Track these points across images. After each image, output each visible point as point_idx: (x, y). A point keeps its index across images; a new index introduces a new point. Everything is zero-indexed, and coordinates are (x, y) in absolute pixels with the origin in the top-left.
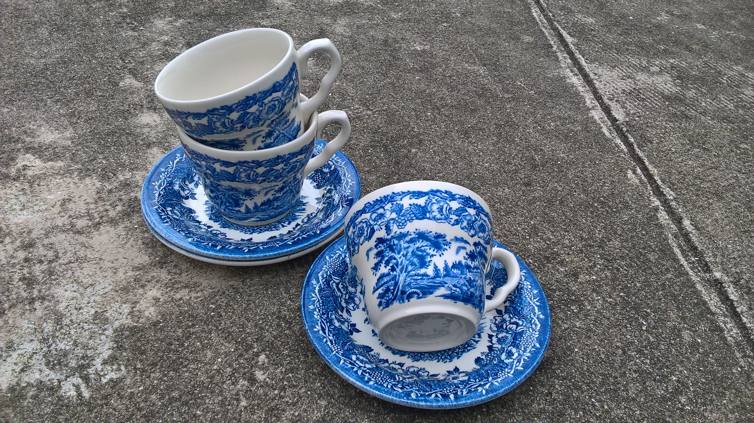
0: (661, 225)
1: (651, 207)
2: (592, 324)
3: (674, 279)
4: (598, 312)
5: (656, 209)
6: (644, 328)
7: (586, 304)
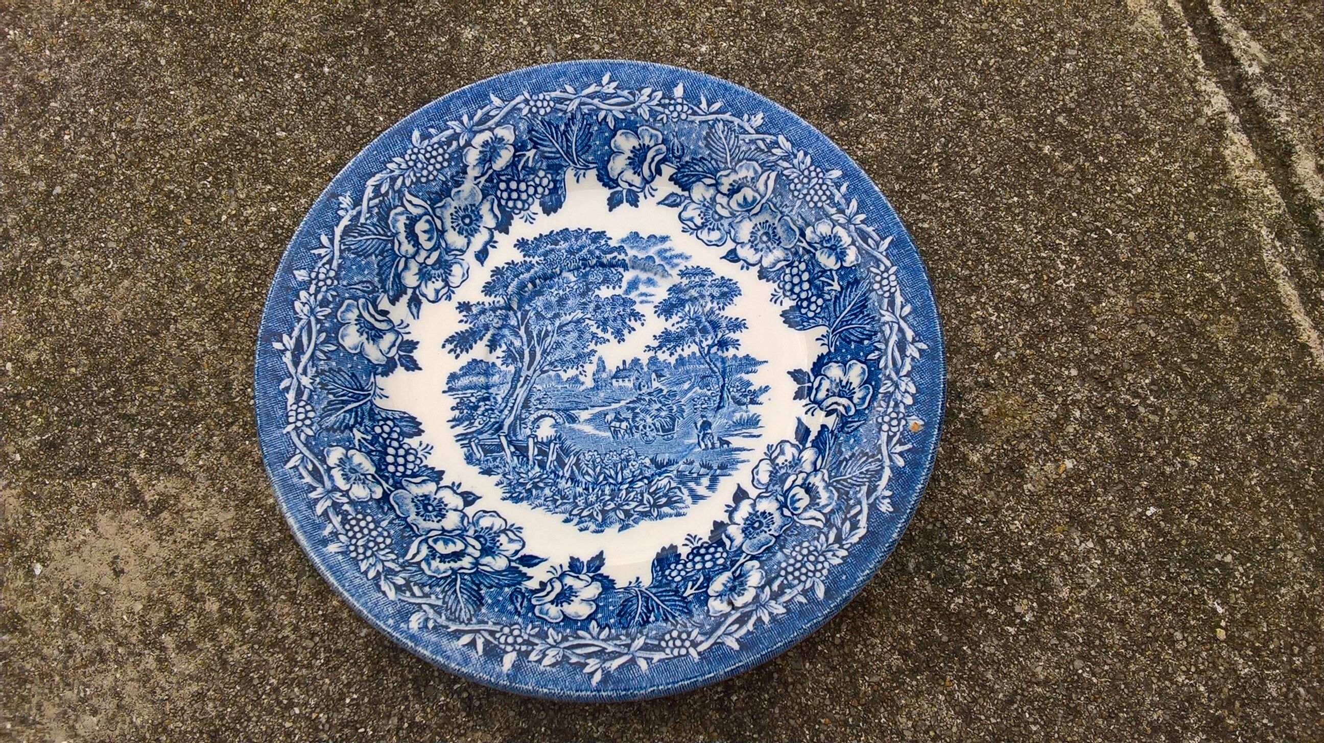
0: (1237, 191)
1: (1202, 121)
2: (1081, 656)
3: (1287, 411)
4: (1092, 604)
5: (1218, 128)
6: (1221, 634)
7: (1057, 580)
